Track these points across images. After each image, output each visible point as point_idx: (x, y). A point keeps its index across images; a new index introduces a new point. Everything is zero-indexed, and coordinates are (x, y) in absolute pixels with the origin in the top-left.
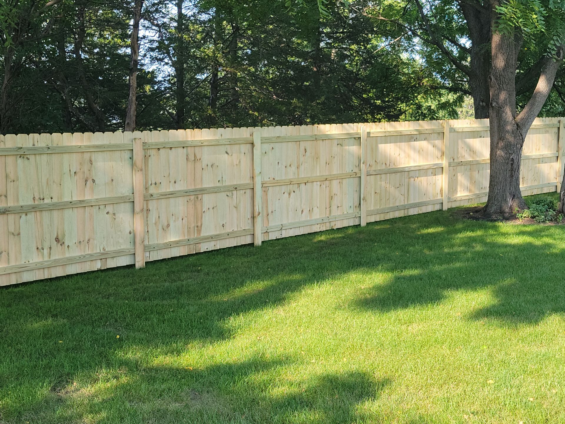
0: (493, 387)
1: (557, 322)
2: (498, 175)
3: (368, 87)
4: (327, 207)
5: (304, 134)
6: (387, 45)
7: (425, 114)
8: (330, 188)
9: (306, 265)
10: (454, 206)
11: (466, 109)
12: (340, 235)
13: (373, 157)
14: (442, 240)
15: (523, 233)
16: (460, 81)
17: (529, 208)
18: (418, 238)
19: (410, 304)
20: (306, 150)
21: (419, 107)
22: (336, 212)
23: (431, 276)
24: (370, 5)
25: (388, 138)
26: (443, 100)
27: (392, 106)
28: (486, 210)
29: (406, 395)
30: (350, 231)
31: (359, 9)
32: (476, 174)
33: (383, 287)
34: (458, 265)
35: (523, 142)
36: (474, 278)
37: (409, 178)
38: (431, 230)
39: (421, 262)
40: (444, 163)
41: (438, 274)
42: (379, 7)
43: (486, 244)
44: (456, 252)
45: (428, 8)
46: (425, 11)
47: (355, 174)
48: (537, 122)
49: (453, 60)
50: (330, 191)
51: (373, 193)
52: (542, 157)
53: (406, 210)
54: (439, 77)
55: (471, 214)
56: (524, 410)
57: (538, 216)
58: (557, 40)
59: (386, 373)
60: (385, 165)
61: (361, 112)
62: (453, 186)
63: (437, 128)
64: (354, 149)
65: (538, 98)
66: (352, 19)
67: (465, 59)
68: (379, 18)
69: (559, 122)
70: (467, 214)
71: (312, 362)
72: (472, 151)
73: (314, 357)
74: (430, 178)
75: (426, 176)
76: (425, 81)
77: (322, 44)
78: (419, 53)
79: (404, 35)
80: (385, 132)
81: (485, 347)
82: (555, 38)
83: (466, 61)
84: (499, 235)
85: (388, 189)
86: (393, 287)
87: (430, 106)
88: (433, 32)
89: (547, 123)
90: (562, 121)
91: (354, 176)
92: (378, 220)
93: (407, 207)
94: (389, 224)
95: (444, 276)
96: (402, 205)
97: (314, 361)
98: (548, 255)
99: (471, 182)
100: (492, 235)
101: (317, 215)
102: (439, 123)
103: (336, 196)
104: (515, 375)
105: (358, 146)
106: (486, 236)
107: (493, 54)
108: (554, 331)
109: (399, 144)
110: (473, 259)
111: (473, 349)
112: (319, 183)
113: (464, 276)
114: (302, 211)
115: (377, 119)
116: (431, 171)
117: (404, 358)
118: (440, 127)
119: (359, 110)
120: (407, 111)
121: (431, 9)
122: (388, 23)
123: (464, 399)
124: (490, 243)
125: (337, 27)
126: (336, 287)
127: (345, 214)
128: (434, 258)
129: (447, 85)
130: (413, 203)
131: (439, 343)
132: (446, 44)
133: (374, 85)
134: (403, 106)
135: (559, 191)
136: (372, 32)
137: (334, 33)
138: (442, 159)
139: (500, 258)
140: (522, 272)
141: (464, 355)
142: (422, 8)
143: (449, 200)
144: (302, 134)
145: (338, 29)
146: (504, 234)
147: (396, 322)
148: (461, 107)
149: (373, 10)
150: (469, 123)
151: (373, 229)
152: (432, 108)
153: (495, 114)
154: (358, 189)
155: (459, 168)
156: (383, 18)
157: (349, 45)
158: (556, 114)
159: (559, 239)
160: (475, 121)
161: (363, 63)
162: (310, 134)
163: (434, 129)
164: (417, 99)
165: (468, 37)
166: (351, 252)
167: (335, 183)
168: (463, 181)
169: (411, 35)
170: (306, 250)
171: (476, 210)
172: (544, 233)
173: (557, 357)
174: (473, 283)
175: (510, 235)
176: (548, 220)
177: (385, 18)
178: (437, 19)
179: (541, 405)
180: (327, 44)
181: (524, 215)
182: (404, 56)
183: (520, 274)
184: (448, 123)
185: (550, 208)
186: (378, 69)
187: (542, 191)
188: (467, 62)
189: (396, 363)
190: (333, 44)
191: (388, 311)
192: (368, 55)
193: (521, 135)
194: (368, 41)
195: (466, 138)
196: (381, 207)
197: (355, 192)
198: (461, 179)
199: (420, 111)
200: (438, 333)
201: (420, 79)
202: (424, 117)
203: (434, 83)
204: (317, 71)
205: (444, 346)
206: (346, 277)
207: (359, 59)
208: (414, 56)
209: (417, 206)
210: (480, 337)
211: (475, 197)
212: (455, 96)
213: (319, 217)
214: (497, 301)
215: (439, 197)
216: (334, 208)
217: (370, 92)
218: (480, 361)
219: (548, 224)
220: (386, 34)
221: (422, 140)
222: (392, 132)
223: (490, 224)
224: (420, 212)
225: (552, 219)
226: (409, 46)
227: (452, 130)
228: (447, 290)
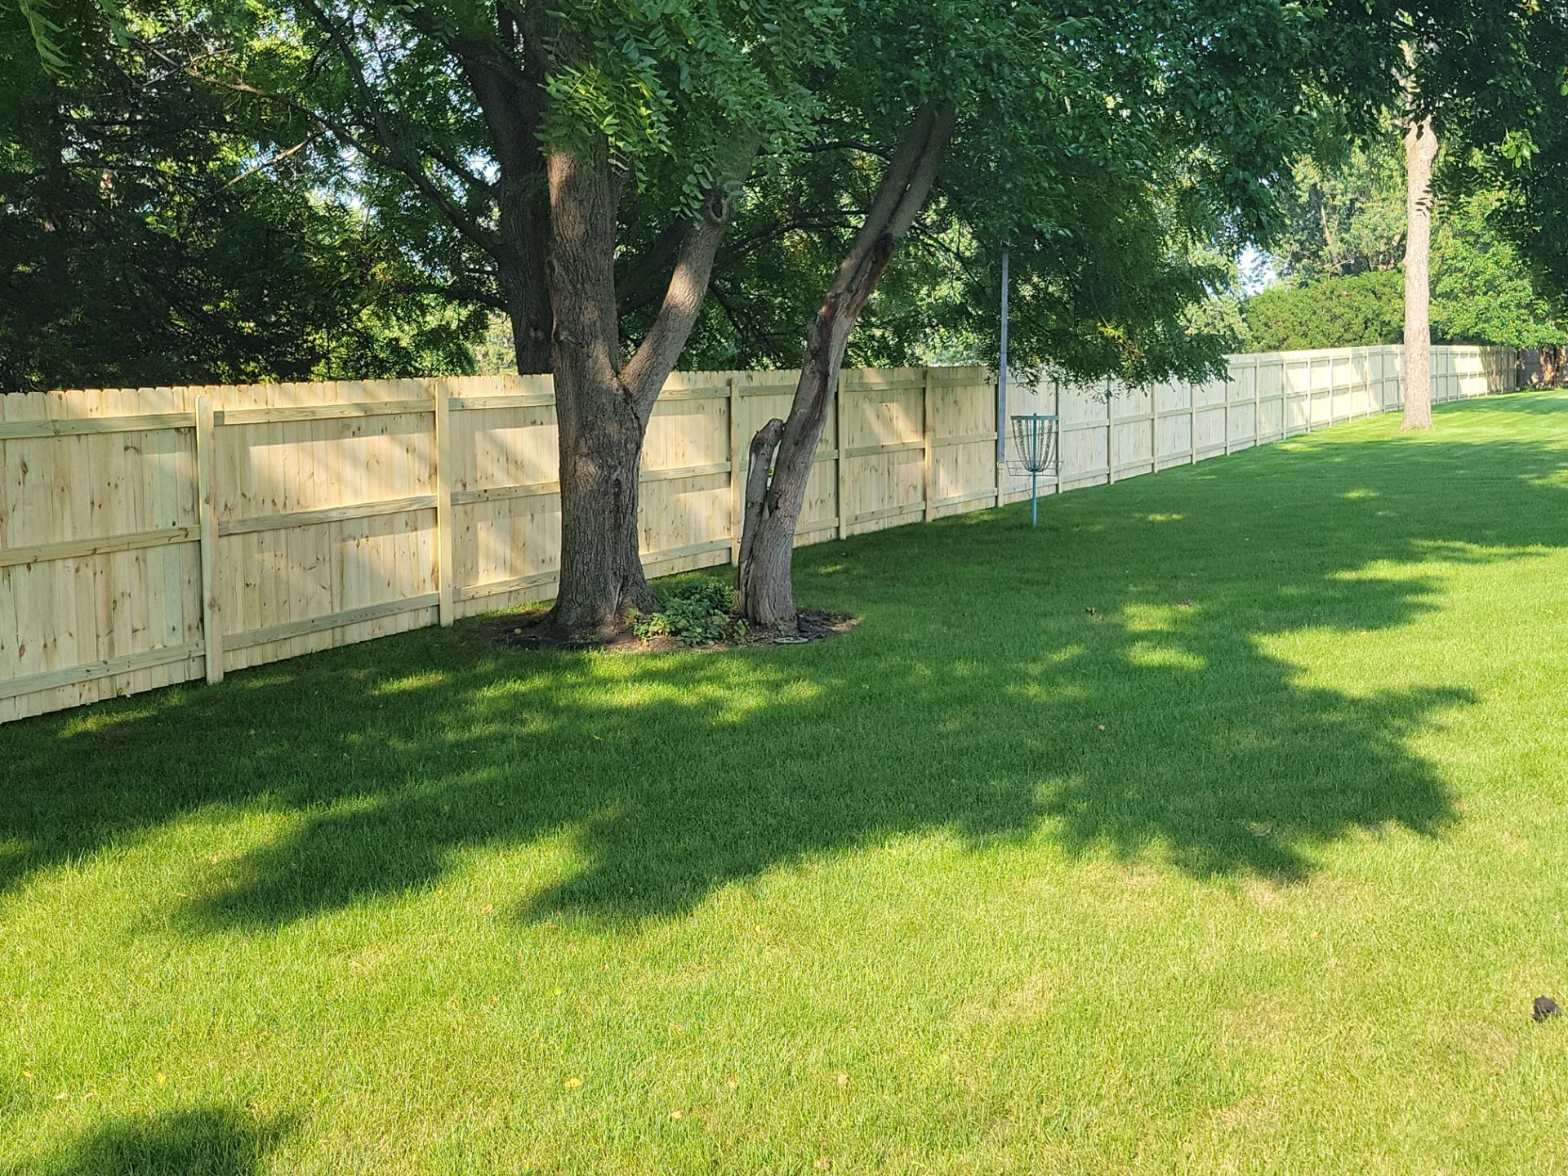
0: (579, 1096)
1: (738, 903)
2: (583, 524)
3: (216, 282)
4: (101, 634)
5: (18, 420)
6: (264, 166)
7: (382, 361)
8: (109, 575)
9: (36, 809)
10: (470, 613)
11: (498, 348)
12: (145, 714)
13: (235, 481)
14: (441, 707)
15: (650, 676)
16: (474, 270)
17: (663, 610)
18: (372, 705)
19: (351, 894)
20: (24, 465)
21: (366, 340)
22: (126, 646)
23: (410, 811)
24: (211, 49)
25: (276, 429)
26: (432, 321)
27: (289, 338)
28: (555, 619)
29: (344, 1155)
30: (175, 700)
31: (175, 57)
32: (525, 524)
33: (276, 854)
34: (483, 775)
35: (642, 435)
36: (526, 806)
37: (344, 540)
38: (409, 683)
39: (382, 773)
40: (439, 494)
41: (430, 802)
42: (237, 55)
43: (556, 711)
44: (479, 739)
45: (378, 68)
46: (368, 77)
47: (184, 533)
48: (673, 383)
49: (454, 215)
50: (108, 587)
51: (240, 586)
52: (691, 474)
53: (337, 631)
54: (416, 258)
55: (518, 631)
56: (660, 1146)
57: (687, 630)
58: (704, 174)
59: (286, 1099)
60: (270, 504)
61: (197, 353)
62: (465, 559)
63: (416, 399)
64: (175, 460)
65: (674, 320)
66: (157, 84)
67: (486, 212)
68: (237, 87)
69: (729, 383)
70: (505, 632)
71: (58, 1098)
72: (513, 461)
73: (64, 1084)
74: (401, 538)
75: (391, 533)
76: (378, 269)
77: (68, 155)
78: (361, 192)
79: (313, 139)
80: (268, 412)
81: (558, 992)
82: (698, 168)
83: (488, 217)
84: (589, 685)
85: (283, 573)
86: (305, 850)
87: (397, 340)
88: (395, 135)
89: (701, 385)
90: (735, 380)
91: (181, 539)
92: (258, 662)
93: (340, 623)
94: (291, 673)
95: (447, 808)
96: (326, 618)
97: (62, 1096)
98: (712, 731)
99: (514, 547)
100: (573, 686)
101: (67, 659)
102: (420, 386)
103: (126, 597)
104: (635, 1055)
105: (188, 453)
106: (558, 688)
107: (553, 201)
108: (731, 928)
109: (308, 444)
110: (525, 754)
111: (526, 1001)
112: (71, 563)
113: (501, 804)
114: (22, 649)
115: (246, 374)
116: (402, 518)
117: (337, 1051)
118: (424, 397)
119: (193, 347)
120: (334, 350)
121: (384, 69)
122: (265, 102)
123: (505, 1141)
124: (568, 709)
125: (114, 104)
126: (133, 865)
127: (159, 651)
128: (419, 760)
129: (440, 282)
130: (357, 611)
131: (435, 996)
132: (432, 169)
133: (233, 277)
134: (320, 339)
135: (735, 562)
136: (220, 125)
137: (104, 124)
138: (433, 486)
139: (595, 747)
140: (651, 779)
141: (502, 1021)
142: (360, 66)
143: (458, 597)
144: (11, 418)
145: (116, 112)
146: (605, 683)
147: (312, 951)
148: (482, 342)
149: (220, 64)
150: (500, 387)
151: (243, 688)
152: (403, 344)
153: (567, 362)
154: (194, 576)
155: (479, 508)
156: (248, 88)
157: (153, 161)
158: (721, 363)
159: (738, 685)
160: (517, 381)
161: (196, 212)
162: (37, 417)
163: (407, 402)
164: (360, 321)
165: (490, 153)
166: (179, 760)
167: (123, 563)
168: (492, 544)
169: (333, 141)
170: (38, 763)
171: (529, 621)
172: (702, 673)
173: (738, 993)
174: (527, 817)
175: (618, 682)
176: (713, 639)
177: (257, 88)
178: (404, 99)
179: (700, 1126)
180: (83, 153)
181: (652, 629)
182: (318, 198)
183: (646, 785)
184: (444, 386)
185: (716, 608)
186: (242, 233)
187: (695, 562)
188: (490, 222)
189: (315, 1067)
190: (101, 155)
191: (291, 918)
192: (211, 191)
193: (637, 418)
194: (212, 151)
195: (495, 427)
196: (267, 626)
197: (186, 585)
198: (488, 537)
199: (369, 354)
200: (431, 967)
201: (363, 263)
202: (379, 368)
203: (403, 276)
204: (57, 232)
205: (448, 1003)
206: (162, 834)
207: (186, 203)
208: (344, 198)
209: (369, 617)
210: (544, 964)
211: (525, 585)
212: (464, 313)
213: (75, 664)
214: (587, 863)
215: (429, 590)
216: (123, 633)
217: (221, 297)
218: (547, 1032)
219: (713, 647)
220: (262, 134)
221: (374, 433)
222: (287, 413)
223: (566, 656)
224: (379, 634)
225: (720, 634)
226: (329, 172)
227: (457, 406)
228: (456, 844)
